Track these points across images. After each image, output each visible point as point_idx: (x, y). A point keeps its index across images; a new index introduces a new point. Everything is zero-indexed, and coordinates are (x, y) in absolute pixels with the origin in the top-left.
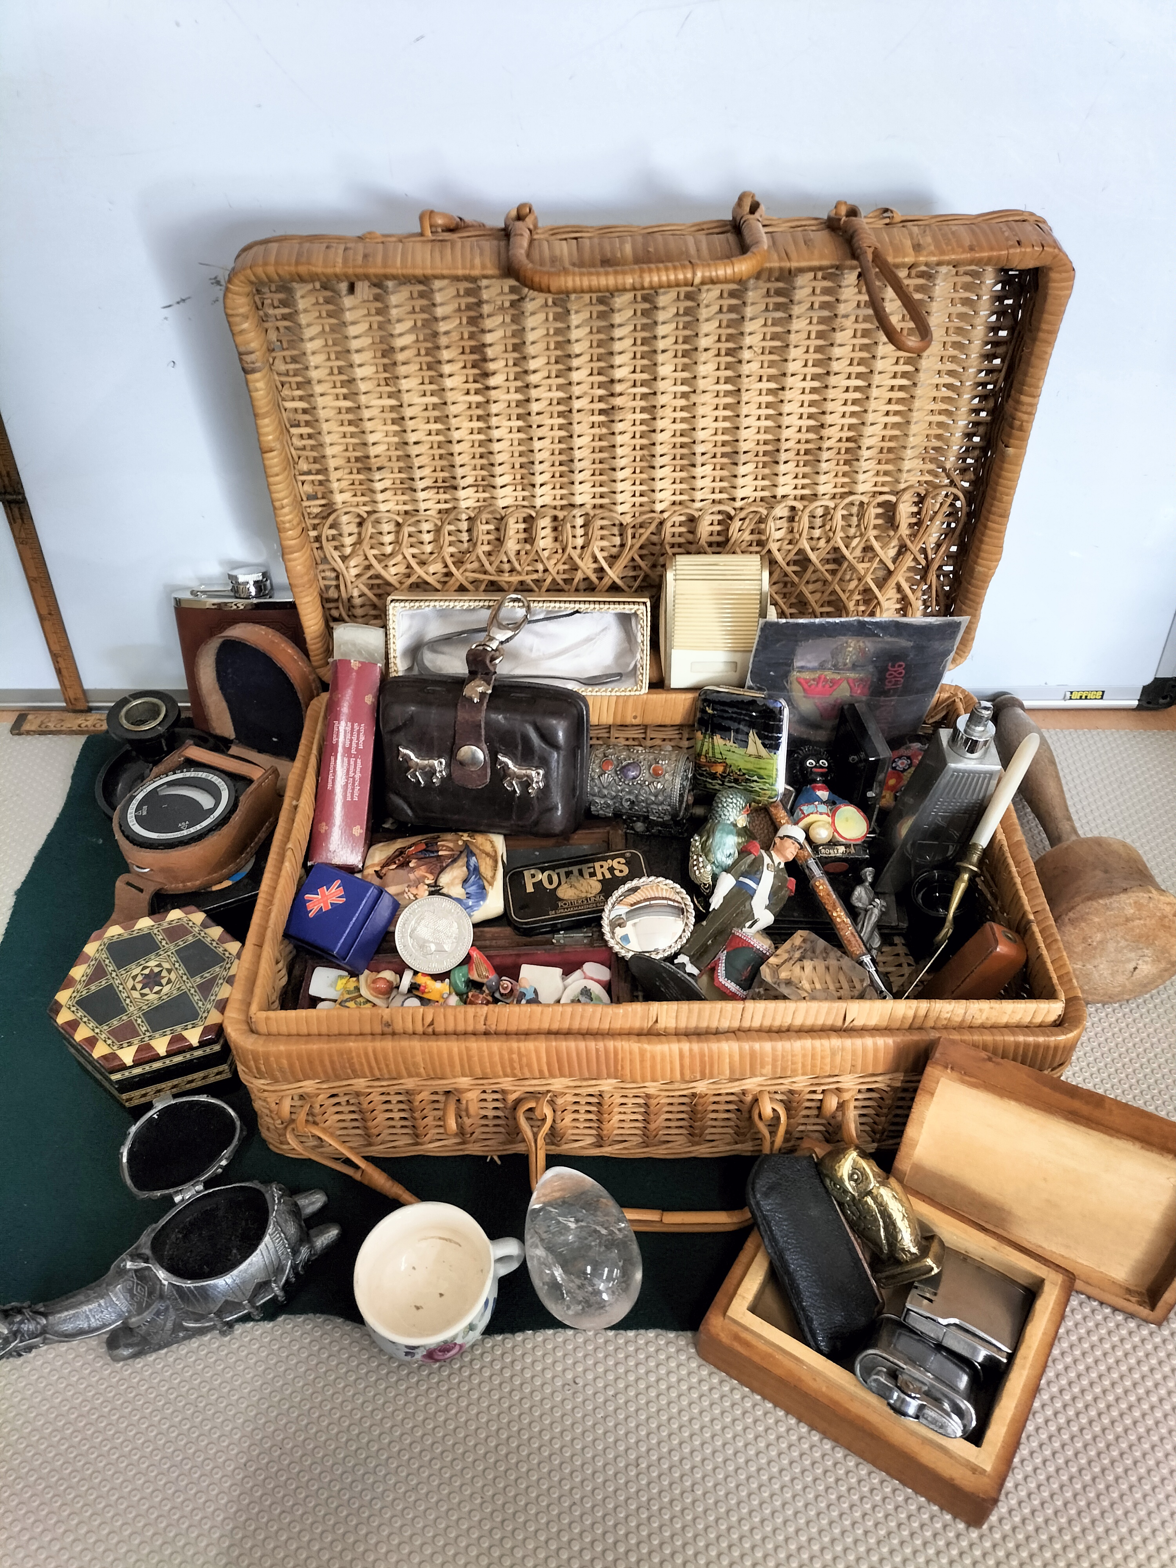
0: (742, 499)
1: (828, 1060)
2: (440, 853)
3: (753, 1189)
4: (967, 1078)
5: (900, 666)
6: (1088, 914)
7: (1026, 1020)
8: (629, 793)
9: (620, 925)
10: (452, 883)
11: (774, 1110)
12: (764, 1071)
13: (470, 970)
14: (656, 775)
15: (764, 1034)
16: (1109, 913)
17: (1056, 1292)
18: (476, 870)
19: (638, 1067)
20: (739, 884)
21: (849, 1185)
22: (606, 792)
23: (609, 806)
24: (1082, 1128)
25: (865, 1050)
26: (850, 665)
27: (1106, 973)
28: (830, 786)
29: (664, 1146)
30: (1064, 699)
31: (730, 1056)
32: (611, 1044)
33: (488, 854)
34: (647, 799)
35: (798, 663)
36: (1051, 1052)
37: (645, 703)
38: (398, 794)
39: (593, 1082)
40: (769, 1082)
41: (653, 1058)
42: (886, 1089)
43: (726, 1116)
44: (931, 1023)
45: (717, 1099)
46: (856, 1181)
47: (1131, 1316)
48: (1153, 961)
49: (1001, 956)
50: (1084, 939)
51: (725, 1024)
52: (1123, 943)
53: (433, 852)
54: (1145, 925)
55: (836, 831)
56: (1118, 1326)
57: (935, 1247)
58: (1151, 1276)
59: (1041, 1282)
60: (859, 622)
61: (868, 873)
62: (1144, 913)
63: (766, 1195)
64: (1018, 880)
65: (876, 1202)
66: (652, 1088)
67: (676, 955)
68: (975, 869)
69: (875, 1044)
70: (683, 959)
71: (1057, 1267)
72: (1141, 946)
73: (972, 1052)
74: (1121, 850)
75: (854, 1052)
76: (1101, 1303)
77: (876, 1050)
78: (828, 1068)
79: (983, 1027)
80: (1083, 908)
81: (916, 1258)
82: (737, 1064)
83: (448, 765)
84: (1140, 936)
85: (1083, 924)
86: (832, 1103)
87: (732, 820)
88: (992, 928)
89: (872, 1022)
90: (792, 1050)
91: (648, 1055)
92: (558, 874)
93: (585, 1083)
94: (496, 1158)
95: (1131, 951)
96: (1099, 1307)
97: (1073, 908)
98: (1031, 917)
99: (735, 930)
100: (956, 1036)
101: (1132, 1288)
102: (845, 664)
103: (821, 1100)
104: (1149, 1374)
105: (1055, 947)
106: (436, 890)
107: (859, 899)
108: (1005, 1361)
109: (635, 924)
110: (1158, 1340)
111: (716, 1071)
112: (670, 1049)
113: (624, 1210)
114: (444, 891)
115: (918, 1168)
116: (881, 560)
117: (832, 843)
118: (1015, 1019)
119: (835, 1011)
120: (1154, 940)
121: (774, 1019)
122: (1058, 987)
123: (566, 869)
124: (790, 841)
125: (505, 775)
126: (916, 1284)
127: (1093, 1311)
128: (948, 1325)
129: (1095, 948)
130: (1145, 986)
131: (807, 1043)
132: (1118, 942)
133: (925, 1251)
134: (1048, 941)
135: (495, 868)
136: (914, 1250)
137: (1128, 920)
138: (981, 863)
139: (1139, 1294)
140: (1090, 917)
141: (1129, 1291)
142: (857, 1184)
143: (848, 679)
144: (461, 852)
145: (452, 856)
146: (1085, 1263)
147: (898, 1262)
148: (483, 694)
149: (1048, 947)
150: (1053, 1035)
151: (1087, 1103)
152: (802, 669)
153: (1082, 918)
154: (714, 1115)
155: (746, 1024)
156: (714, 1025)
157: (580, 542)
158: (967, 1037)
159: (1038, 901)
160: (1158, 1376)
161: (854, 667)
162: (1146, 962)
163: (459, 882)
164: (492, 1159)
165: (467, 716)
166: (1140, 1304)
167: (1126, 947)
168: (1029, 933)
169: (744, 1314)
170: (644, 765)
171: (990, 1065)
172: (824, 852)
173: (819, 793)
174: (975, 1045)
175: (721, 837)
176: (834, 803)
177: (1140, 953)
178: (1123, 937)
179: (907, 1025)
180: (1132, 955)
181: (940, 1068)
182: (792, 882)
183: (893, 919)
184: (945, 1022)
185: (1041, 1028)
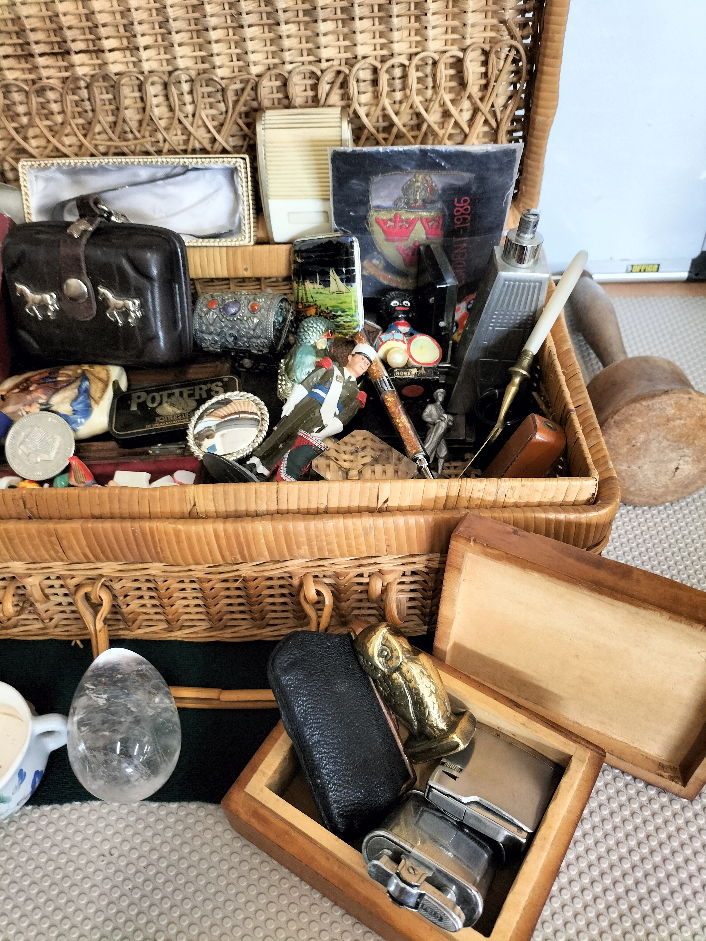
0: (327, 61)
1: (362, 540)
2: (59, 379)
3: (273, 664)
4: (490, 551)
5: (465, 201)
6: (631, 415)
7: (560, 499)
8: (232, 328)
9: (208, 437)
10: (62, 402)
11: (318, 593)
12: (302, 552)
13: (70, 477)
14: (253, 311)
15: (301, 516)
16: (651, 414)
17: (584, 768)
18: (87, 391)
19: (176, 549)
20: (311, 394)
21: (379, 662)
22: (212, 329)
23: (216, 342)
24: (608, 599)
25: (397, 529)
26: (420, 203)
27: (650, 474)
28: (410, 321)
29: (230, 630)
30: (627, 272)
31: (266, 537)
32: (147, 525)
33: (100, 380)
34: (248, 333)
35: (374, 202)
36: (584, 530)
37: (252, 254)
38: (24, 328)
39: (140, 566)
40: (310, 564)
41: (189, 538)
42: (424, 570)
43: (282, 600)
44: (464, 503)
45: (269, 583)
46: (385, 657)
47: (663, 790)
48: (693, 461)
49: (541, 444)
50: (629, 440)
51: (263, 507)
52: (665, 443)
53: (52, 378)
54: (685, 425)
55: (411, 356)
56: (650, 800)
57: (463, 724)
58: (685, 752)
59: (568, 759)
60: (421, 151)
61: (440, 394)
62: (684, 414)
63: (286, 671)
64: (563, 379)
65: (404, 678)
66: (199, 571)
67: (248, 457)
68: (525, 373)
69: (406, 523)
70: (255, 460)
71: (588, 744)
72: (682, 445)
73: (499, 527)
74: (666, 365)
75: (386, 530)
76: (635, 778)
77: (408, 529)
78: (363, 548)
79: (516, 505)
80: (626, 411)
81: (445, 734)
82: (273, 544)
83: (59, 299)
84: (681, 436)
85: (627, 426)
86: (377, 586)
87: (312, 342)
88: (533, 419)
89: (406, 503)
90: (325, 530)
91: (183, 536)
92: (161, 396)
93: (132, 567)
94: (79, 643)
95: (672, 450)
96: (632, 782)
97: (618, 411)
98: (572, 407)
99: (301, 433)
100: (486, 514)
101: (665, 763)
102: (416, 201)
103: (368, 584)
104: (679, 849)
105: (593, 434)
106: (47, 408)
107: (430, 415)
108: (524, 841)
109: (223, 435)
110: (689, 814)
111: (254, 553)
112: (204, 530)
113: (171, 688)
114: (54, 408)
115: (458, 648)
116: (456, 121)
117: (407, 367)
118: (547, 498)
119: (368, 491)
120: (694, 439)
121: (309, 501)
122: (592, 466)
123: (169, 392)
124: (360, 357)
125: (108, 307)
126: (443, 760)
127: (626, 785)
128: (469, 803)
129: (639, 449)
130: (686, 487)
131: (341, 522)
132: (660, 442)
133: (452, 727)
134: (588, 430)
135: (104, 390)
136: (442, 725)
137: (669, 420)
138: (532, 368)
139: (672, 769)
140: (633, 418)
141: (661, 766)
142: (387, 661)
143: (421, 219)
144: (77, 378)
145: (67, 381)
146: (620, 739)
147: (428, 738)
148: (85, 231)
149: (587, 435)
150: (585, 511)
151: (614, 573)
152: (378, 208)
153: (627, 420)
154: (271, 600)
155: (284, 507)
156: (252, 508)
157: (189, 109)
158: (497, 514)
159: (580, 397)
160: (688, 852)
161: (425, 204)
162: (687, 462)
163: (68, 401)
164: (76, 643)
165: (68, 251)
166: (672, 779)
167: (667, 447)
168: (569, 421)
169: (261, 790)
170: (244, 302)
171: (515, 538)
172: (398, 375)
173: (400, 328)
174: (506, 522)
175: (301, 357)
176: (411, 334)
177: (681, 453)
178: (665, 437)
179: (441, 505)
180: (674, 455)
181: (463, 541)
182: (362, 396)
183: (461, 434)
184: (478, 502)
185: (575, 506)
